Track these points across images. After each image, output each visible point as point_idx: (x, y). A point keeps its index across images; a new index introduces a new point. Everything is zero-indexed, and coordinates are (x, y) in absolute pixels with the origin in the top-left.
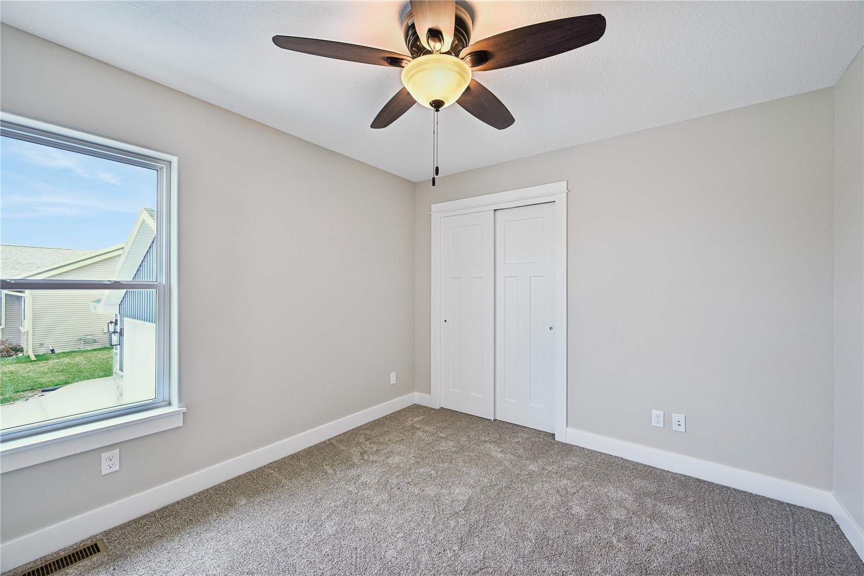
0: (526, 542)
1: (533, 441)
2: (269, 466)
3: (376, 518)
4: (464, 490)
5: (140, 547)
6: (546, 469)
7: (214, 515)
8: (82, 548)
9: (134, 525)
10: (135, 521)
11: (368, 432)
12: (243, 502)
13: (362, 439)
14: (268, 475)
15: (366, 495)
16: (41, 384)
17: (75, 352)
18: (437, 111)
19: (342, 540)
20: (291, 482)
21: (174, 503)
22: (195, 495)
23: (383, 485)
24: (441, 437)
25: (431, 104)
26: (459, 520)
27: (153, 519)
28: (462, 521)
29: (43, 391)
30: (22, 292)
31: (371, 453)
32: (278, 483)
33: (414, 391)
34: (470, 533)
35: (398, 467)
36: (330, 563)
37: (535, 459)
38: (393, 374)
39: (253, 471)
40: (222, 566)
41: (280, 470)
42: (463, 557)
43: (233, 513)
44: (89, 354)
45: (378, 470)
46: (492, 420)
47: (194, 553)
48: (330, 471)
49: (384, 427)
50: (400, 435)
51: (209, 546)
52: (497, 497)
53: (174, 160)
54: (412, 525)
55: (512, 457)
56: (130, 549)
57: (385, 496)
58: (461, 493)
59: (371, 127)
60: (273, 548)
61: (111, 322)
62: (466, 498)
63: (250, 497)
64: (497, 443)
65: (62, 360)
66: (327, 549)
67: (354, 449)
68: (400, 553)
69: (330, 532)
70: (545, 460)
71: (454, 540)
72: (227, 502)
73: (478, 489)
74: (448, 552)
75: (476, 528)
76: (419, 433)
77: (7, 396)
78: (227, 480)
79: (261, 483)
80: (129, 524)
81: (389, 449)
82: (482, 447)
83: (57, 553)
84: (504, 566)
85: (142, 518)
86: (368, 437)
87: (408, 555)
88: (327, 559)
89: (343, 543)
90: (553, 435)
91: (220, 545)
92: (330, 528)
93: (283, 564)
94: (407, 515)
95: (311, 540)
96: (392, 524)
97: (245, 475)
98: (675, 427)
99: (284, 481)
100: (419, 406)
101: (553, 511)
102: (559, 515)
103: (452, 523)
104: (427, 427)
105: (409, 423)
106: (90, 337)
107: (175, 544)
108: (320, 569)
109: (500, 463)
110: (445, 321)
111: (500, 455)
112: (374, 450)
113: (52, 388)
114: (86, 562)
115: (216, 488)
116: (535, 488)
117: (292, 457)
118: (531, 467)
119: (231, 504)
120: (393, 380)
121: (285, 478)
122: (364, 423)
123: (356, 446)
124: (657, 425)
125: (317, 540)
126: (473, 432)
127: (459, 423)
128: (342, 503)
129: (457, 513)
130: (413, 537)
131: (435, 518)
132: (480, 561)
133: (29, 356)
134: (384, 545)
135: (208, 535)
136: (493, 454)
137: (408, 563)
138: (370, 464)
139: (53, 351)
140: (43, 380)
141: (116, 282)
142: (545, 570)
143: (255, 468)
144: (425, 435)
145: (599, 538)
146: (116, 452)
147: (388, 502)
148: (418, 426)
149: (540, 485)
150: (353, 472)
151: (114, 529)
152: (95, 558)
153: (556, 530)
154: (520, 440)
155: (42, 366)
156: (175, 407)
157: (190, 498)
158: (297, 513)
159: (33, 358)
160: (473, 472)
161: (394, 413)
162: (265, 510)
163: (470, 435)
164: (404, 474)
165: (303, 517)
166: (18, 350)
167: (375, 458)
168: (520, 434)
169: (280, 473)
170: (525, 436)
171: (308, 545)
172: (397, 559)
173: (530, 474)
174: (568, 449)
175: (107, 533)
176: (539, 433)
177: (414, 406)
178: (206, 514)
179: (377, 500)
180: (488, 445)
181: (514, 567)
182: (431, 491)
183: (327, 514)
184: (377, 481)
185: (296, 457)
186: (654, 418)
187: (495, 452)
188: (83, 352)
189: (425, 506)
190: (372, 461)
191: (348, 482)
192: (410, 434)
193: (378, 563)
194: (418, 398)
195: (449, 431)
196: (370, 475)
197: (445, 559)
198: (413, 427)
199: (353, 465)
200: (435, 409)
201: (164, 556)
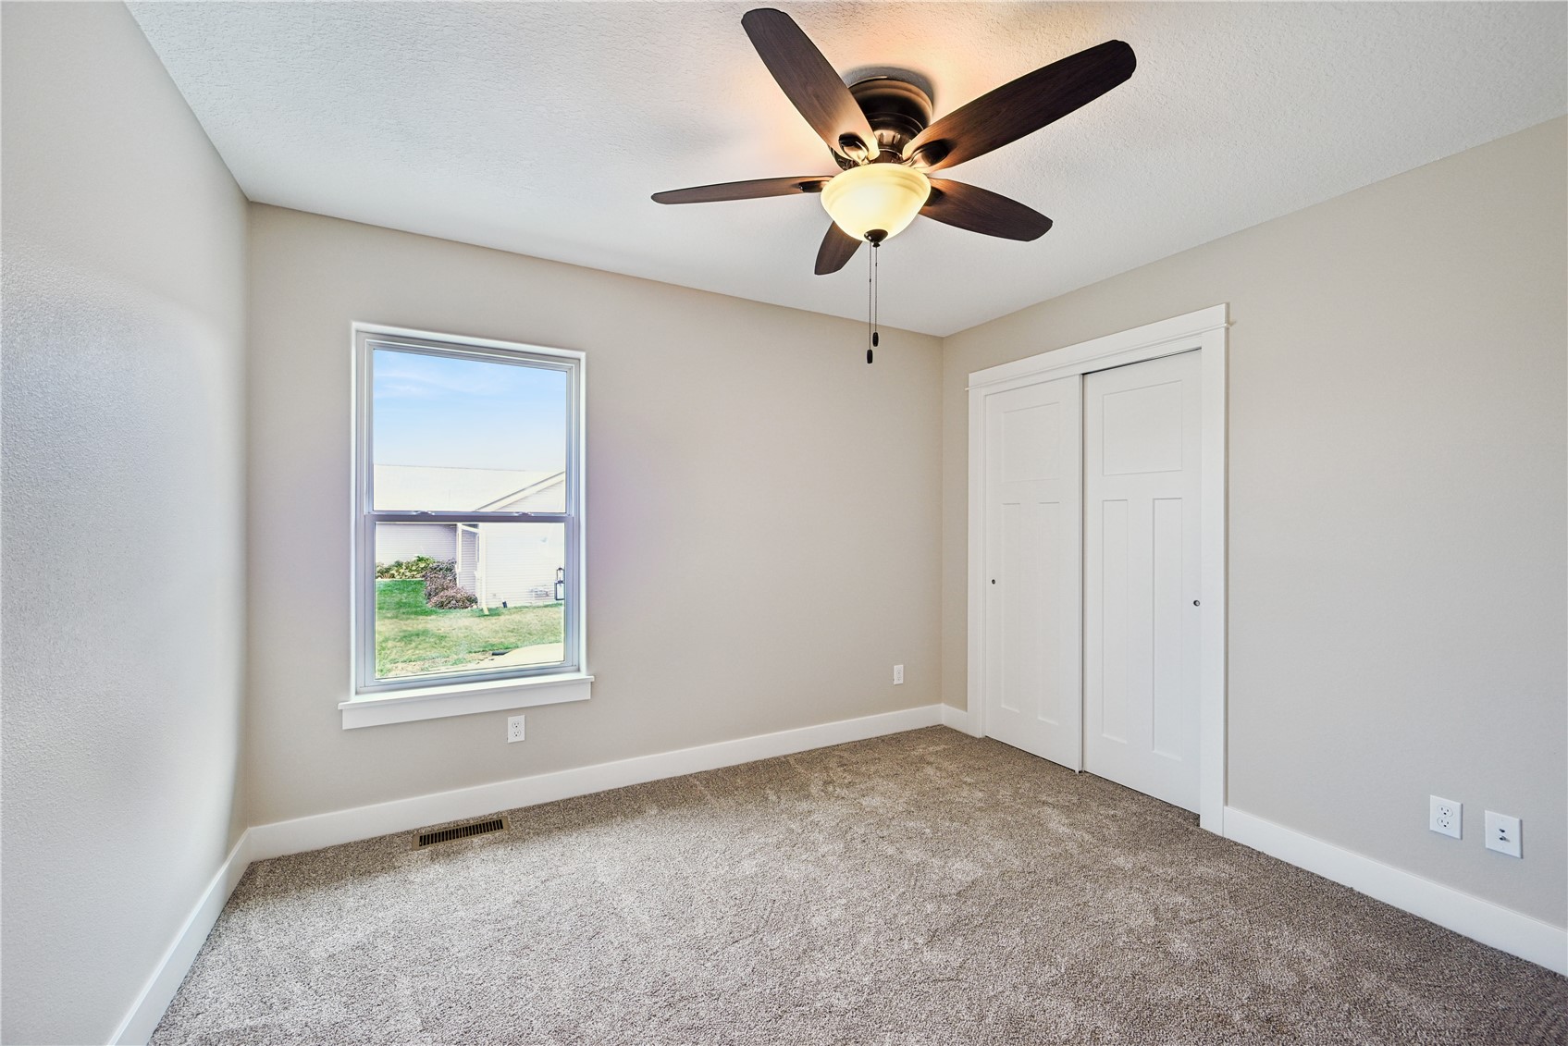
0: (1047, 966)
1: (1146, 819)
2: (696, 776)
3: (816, 872)
4: (969, 866)
5: (538, 834)
6: (1149, 871)
7: (619, 818)
8: (488, 821)
9: (537, 810)
10: (540, 806)
11: (846, 755)
12: (654, 812)
13: (833, 764)
14: (691, 787)
15: (812, 838)
16: (493, 645)
17: (527, 607)
18: (876, 245)
19: (759, 886)
20: (717, 801)
21: (581, 797)
22: (604, 792)
23: (841, 832)
24: (965, 783)
25: (867, 237)
26: (944, 906)
27: (556, 808)
28: (946, 908)
29: (493, 654)
30: (475, 526)
31: (841, 786)
32: (700, 799)
33: (940, 702)
34: (953, 929)
35: (873, 812)
36: (736, 908)
37: (1135, 847)
38: (898, 669)
39: (675, 778)
40: (612, 876)
41: (708, 783)
42: (927, 956)
43: (638, 822)
44: (540, 612)
45: (843, 810)
46: (1077, 772)
47: (588, 855)
48: (773, 798)
49: (874, 752)
50: (895, 767)
51: (605, 852)
52: (1026, 890)
53: (582, 355)
54: (866, 894)
55: (1087, 837)
56: (529, 833)
57: (840, 846)
58: (963, 870)
59: (816, 273)
60: (673, 872)
61: (560, 569)
62: (969, 879)
63: (664, 808)
64: (1067, 810)
65: (513, 616)
66: (737, 892)
67: (816, 775)
68: (832, 923)
69: (747, 873)
70: (1155, 855)
71: (923, 930)
72: (636, 807)
73: (997, 872)
74: (906, 942)
75: (966, 925)
76: (930, 771)
77: (460, 656)
78: (643, 781)
79: (680, 794)
80: (533, 808)
81: (869, 784)
82: (1035, 811)
83: (468, 820)
84: (991, 987)
85: (546, 804)
86: (845, 762)
87: (844, 929)
88: (732, 903)
89: (759, 890)
90: (1197, 817)
91: (617, 853)
92: (749, 867)
93: (680, 893)
94: (862, 879)
95: (720, 875)
96: (835, 885)
97: (664, 781)
98: (1492, 842)
99: (709, 797)
100: (945, 727)
101: (1128, 937)
102: (1135, 947)
103: (930, 907)
104: (946, 764)
105: (920, 751)
106: (542, 589)
107: (572, 840)
108: (721, 911)
109: (1059, 841)
110: (993, 582)
111: (1062, 829)
112: (846, 781)
113: (502, 651)
114: (489, 836)
115: (628, 790)
116: (1110, 895)
117: (728, 770)
118: (1121, 861)
119: (640, 812)
120: (898, 678)
121: (712, 795)
122: (844, 742)
123: (821, 771)
124: (1443, 831)
125: (729, 877)
126: (1028, 785)
127: (1008, 767)
128: (775, 841)
129: (944, 896)
130: (861, 909)
131: (904, 893)
132: (953, 969)
133: (482, 610)
134: (814, 908)
135: (608, 839)
136: (1052, 825)
137: (839, 939)
138: (833, 799)
139: (505, 604)
140: (493, 641)
141: (524, 514)
142: (1063, 1016)
143: (679, 774)
144: (938, 774)
145: (1203, 1002)
146: (521, 719)
147: (840, 856)
148: (932, 760)
149: (1122, 891)
150: (804, 806)
151: (519, 810)
152: (497, 834)
153: (1118, 966)
154: (1119, 813)
155: (493, 623)
156: (583, 675)
157: (598, 795)
158: (714, 839)
159: (486, 612)
160: (999, 845)
161: (899, 733)
162: (676, 827)
163: (1020, 788)
164: (880, 824)
165: (719, 846)
166: (472, 600)
167: (844, 792)
168: (1124, 804)
169: (707, 786)
170: (1134, 808)
171: (715, 880)
172: (825, 929)
173: (1111, 871)
174: (1223, 847)
175: (512, 812)
176: (1168, 809)
177: (938, 728)
178: (610, 816)
179: (824, 849)
180: (1049, 810)
181: (1007, 993)
182: (913, 855)
183: (750, 850)
184: (834, 824)
185: (733, 771)
186: (1435, 815)
187: (1057, 823)
188: (534, 608)
189: (895, 874)
190: (838, 797)
191: (792, 817)
192: (913, 768)
193: (798, 926)
194: (944, 714)
195: (985, 776)
196: (827, 813)
197: (897, 950)
198: (922, 759)
199: (807, 797)
200: (973, 738)
201: (558, 849)
